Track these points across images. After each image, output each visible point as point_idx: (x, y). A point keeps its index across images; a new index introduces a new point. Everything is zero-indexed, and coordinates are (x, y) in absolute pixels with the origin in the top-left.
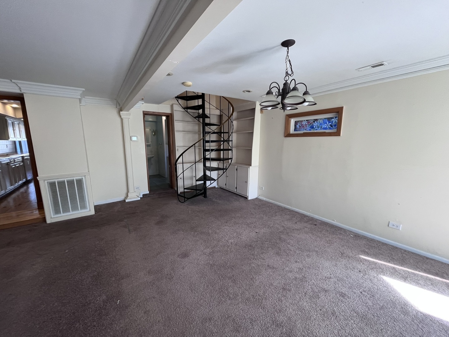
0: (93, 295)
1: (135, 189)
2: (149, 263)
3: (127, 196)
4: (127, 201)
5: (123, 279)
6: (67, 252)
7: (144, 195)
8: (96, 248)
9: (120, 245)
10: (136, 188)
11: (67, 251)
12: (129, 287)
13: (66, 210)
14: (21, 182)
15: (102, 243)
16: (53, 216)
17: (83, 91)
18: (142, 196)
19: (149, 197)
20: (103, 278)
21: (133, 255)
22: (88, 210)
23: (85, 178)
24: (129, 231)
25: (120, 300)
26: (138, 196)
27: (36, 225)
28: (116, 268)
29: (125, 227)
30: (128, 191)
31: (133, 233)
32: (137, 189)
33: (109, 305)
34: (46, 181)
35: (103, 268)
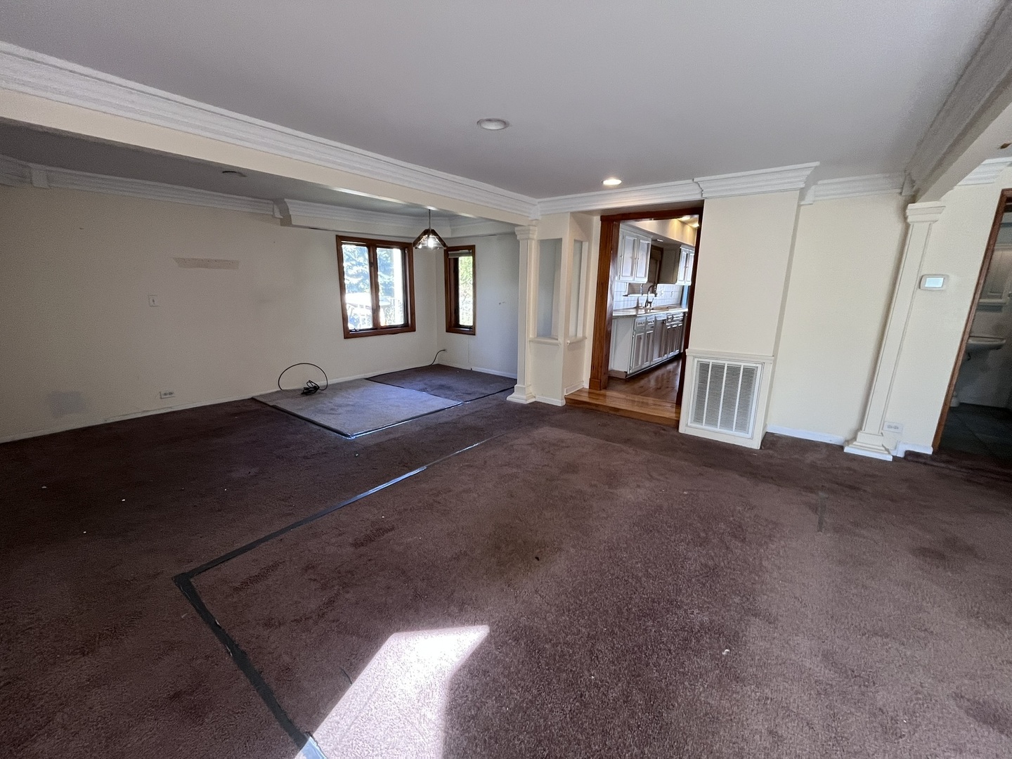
0: (690, 599)
1: (885, 428)
2: (837, 634)
3: (854, 438)
4: (847, 450)
5: (755, 615)
6: (685, 495)
7: (909, 454)
8: (733, 516)
9: (782, 543)
10: (890, 427)
11: (685, 493)
12: (761, 644)
13: (712, 421)
14: (672, 354)
15: (748, 515)
16: (689, 424)
17: (816, 167)
18: (901, 455)
19: (925, 464)
20: (718, 582)
21: (803, 584)
22: (749, 436)
23: (763, 368)
24: (820, 523)
25: (731, 650)
26: (887, 450)
27: (665, 427)
28: (753, 583)
29: (814, 508)
30: (860, 428)
31: (829, 535)
32: (893, 430)
33: (708, 640)
34: (696, 360)
35: (728, 563)
